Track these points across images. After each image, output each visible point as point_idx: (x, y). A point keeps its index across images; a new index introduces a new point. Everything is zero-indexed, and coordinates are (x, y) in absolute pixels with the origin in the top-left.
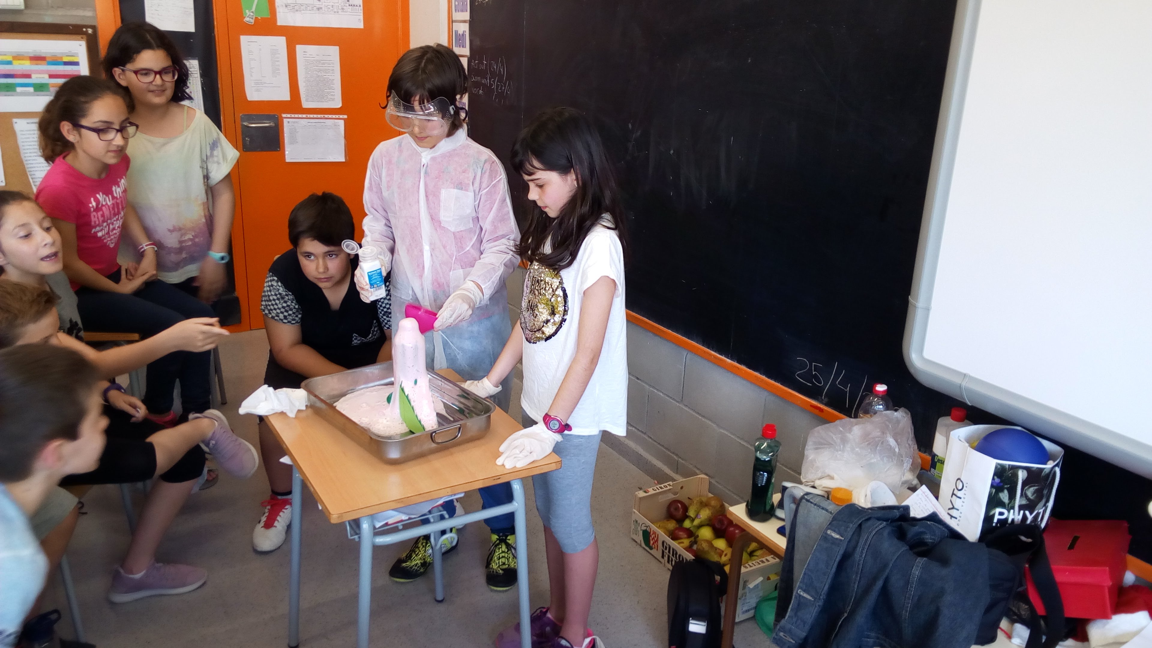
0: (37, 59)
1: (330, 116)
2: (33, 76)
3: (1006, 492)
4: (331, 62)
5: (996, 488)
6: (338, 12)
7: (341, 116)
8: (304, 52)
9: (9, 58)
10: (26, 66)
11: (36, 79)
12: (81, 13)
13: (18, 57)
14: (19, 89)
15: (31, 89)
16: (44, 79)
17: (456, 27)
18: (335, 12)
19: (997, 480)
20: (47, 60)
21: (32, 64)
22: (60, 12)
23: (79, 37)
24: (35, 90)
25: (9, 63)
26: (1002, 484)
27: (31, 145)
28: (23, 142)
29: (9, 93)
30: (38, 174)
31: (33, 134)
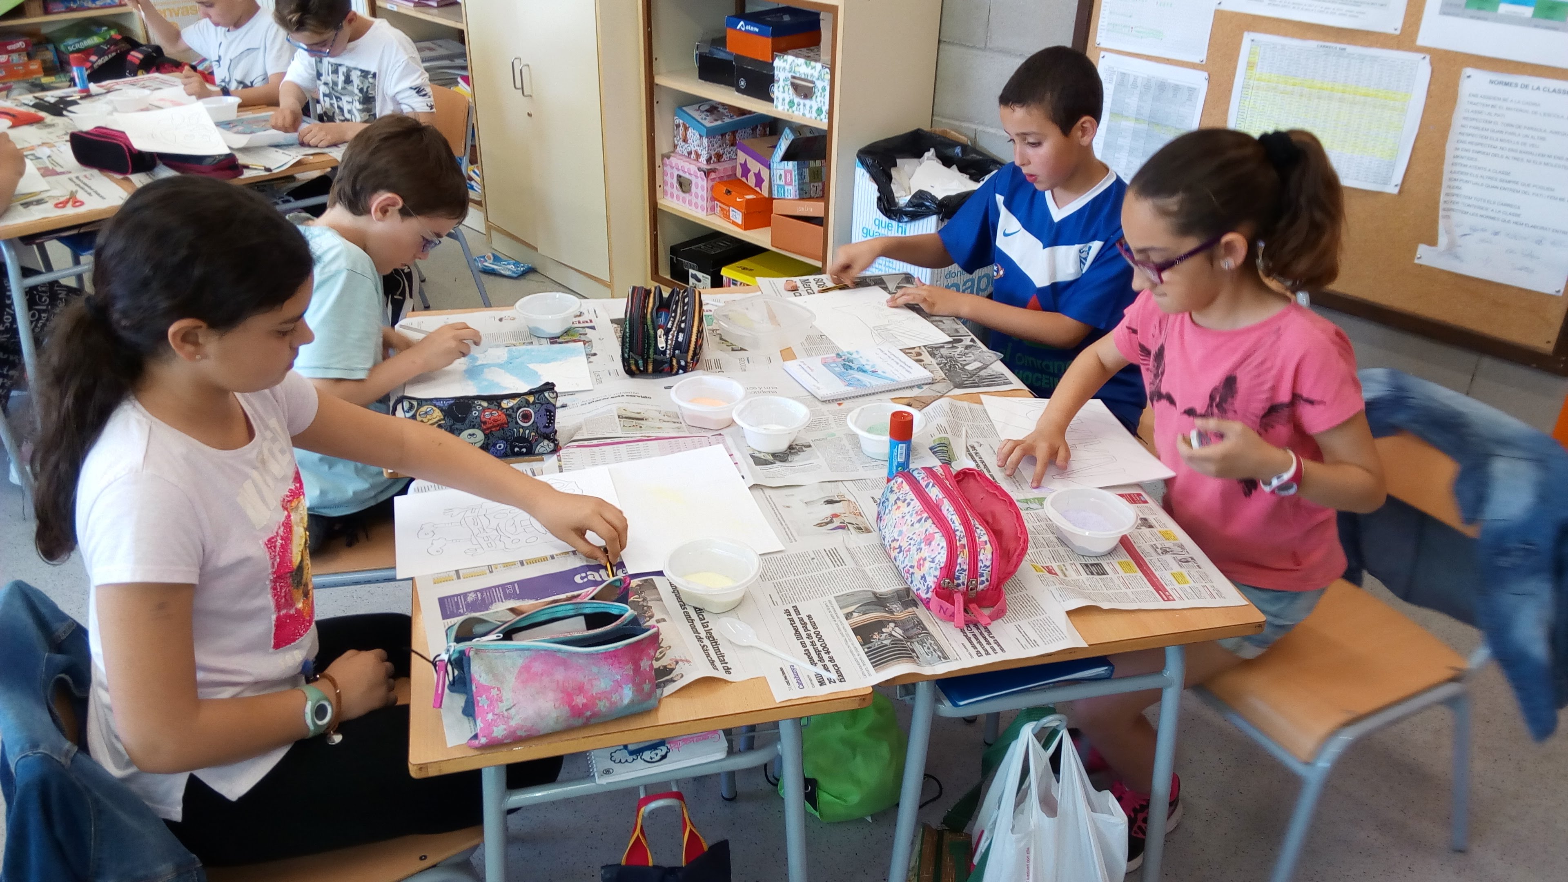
14: (1503, 8)
15: (1530, 11)
24: (1534, 16)
27: (1477, 128)
28: (1465, 118)
29: (1482, 13)
30: (1467, 189)
31: (1493, 106)
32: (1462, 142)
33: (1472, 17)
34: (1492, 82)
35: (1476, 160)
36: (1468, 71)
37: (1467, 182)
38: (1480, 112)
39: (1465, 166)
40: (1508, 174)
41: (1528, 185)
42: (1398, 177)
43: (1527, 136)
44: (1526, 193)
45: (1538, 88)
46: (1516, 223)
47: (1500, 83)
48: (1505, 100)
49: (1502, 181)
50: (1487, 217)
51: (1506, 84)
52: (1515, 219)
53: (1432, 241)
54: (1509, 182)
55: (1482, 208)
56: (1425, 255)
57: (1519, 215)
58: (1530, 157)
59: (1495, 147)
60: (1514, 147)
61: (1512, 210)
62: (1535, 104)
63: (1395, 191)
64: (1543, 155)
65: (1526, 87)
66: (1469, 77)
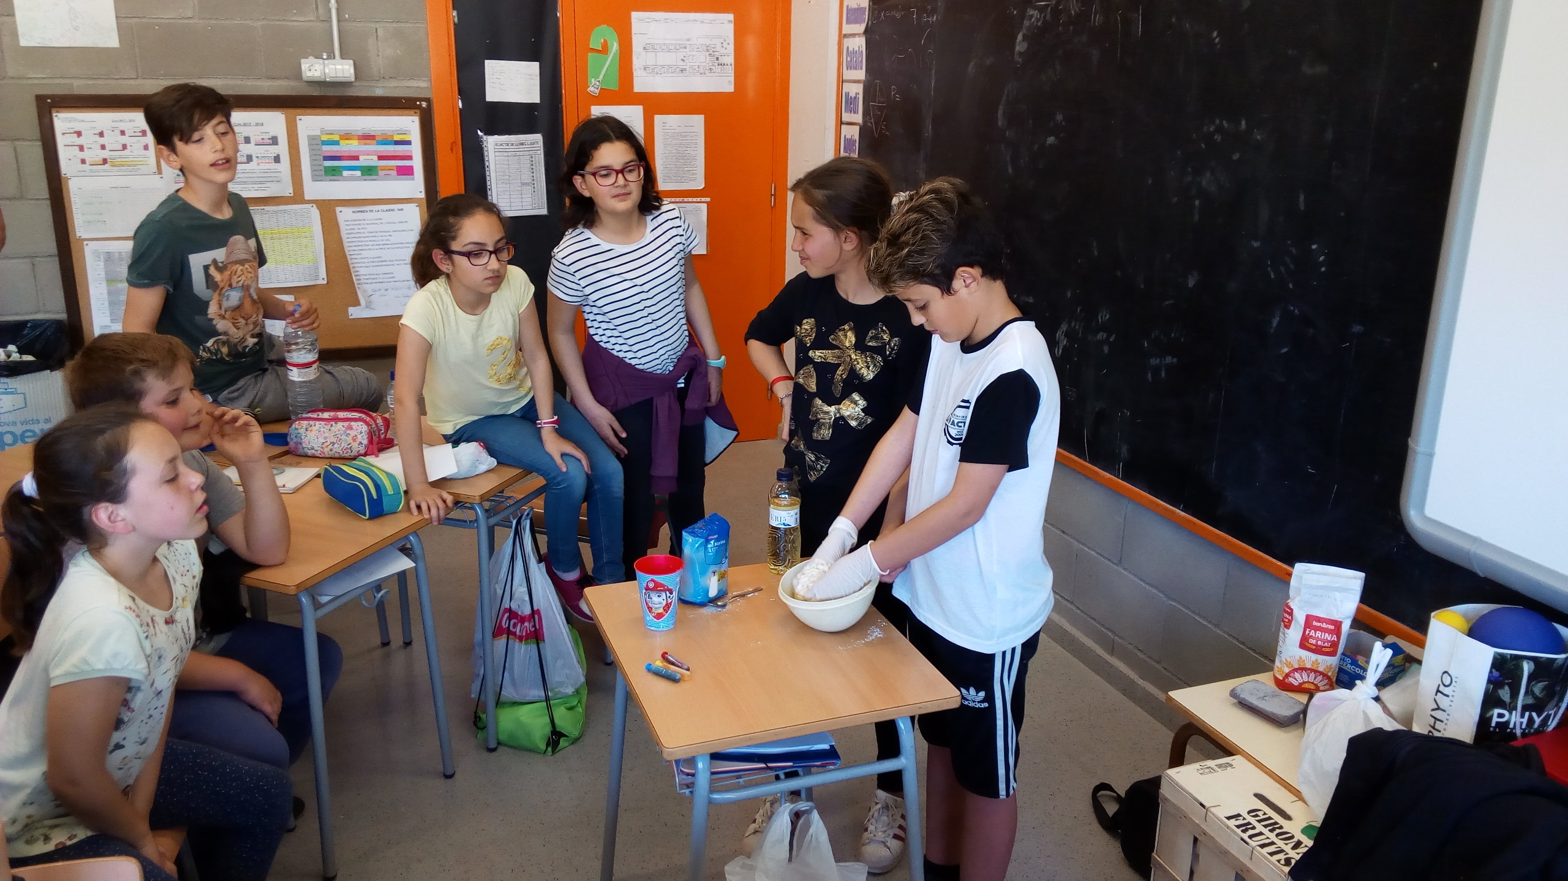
0: (367, 137)
1: (690, 199)
2: (361, 158)
3: (1507, 688)
4: (695, 134)
5: (1494, 683)
6: (705, 73)
7: (703, 199)
8: (663, 123)
9: (336, 138)
10: (352, 146)
11: (364, 161)
12: (414, 84)
13: (347, 136)
14: (345, 173)
15: (358, 173)
16: (373, 161)
17: (847, 87)
18: (701, 73)
19: (1496, 673)
20: (377, 138)
21: (360, 144)
22: (393, 83)
23: (412, 112)
24: (362, 175)
25: (336, 143)
26: (1501, 679)
27: (356, 238)
28: (347, 234)
29: (334, 178)
30: (362, 271)
31: (359, 224)
32: (350, 246)
33: (331, 180)
34: (354, 212)
35: (361, 254)
36: (338, 209)
37: (361, 267)
38: (353, 229)
39: (357, 259)
40: (380, 257)
41: (393, 261)
42: (323, 273)
43: (382, 236)
44: (393, 265)
45: (378, 211)
46: (394, 282)
47: (359, 212)
48: (364, 220)
49: (379, 262)
50: (379, 282)
51: (362, 212)
52: (393, 280)
53: (357, 303)
54: (382, 261)
55: (374, 279)
56: (355, 313)
57: (394, 277)
58: (389, 246)
59: (369, 245)
60: (378, 243)
61: (391, 275)
62: (380, 219)
63: (325, 282)
64: (394, 244)
65: (372, 211)
66: (341, 212)
